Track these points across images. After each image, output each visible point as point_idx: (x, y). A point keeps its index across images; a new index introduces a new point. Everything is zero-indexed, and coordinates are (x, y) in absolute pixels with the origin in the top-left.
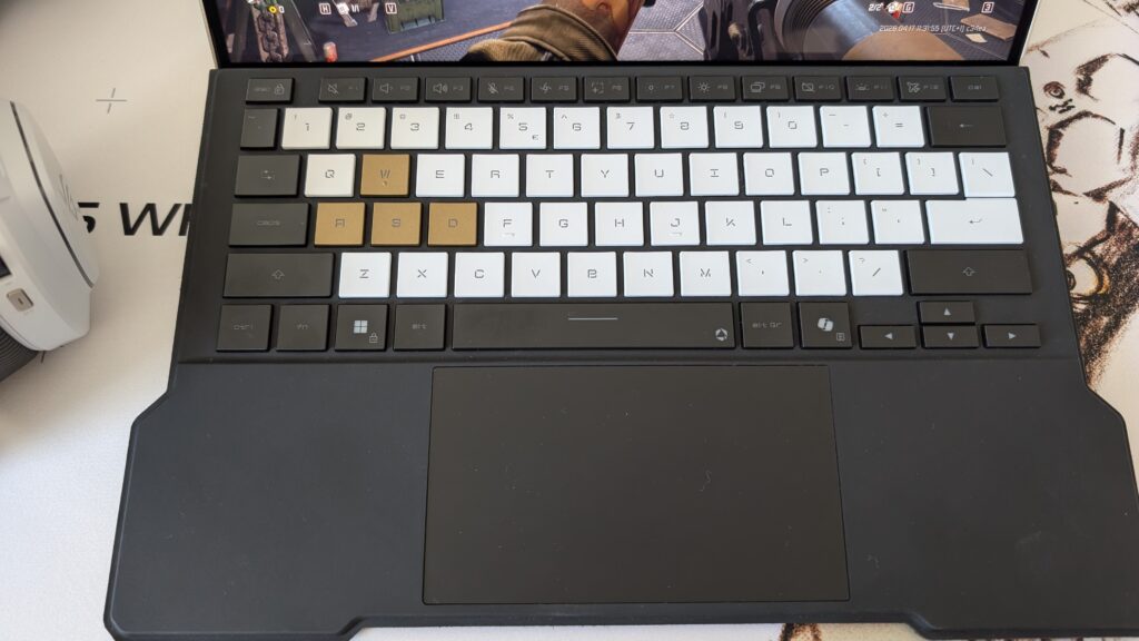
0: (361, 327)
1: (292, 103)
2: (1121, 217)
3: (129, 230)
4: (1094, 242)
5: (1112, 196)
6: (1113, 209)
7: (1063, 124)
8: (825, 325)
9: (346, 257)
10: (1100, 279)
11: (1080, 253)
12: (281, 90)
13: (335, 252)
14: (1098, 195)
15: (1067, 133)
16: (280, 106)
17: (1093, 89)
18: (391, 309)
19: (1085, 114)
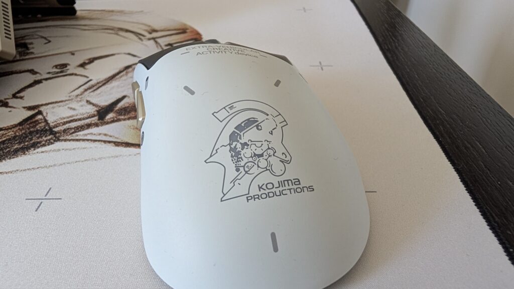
2: (38, 118)
6: (38, 114)
7: (49, 79)
14: (32, 108)
15: (46, 82)
17: (89, 66)
19: (72, 74)
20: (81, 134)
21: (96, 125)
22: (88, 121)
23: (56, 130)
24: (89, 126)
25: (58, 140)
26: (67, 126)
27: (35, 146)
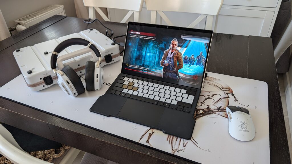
0: (123, 94)
1: (126, 77)
2: (209, 108)
3: (106, 85)
4: (205, 109)
5: (209, 106)
6: (209, 107)
7: (208, 99)
8: (167, 105)
9: (124, 89)
10: (203, 112)
11: (202, 109)
12: (125, 76)
13: (124, 88)
14: (208, 105)
15: (207, 99)
16: (124, 77)
17: (213, 97)
18: (126, 94)
19: (211, 98)
20: (216, 113)
21: (218, 112)
22: (217, 110)
23: (213, 111)
24: (217, 111)
25: (213, 113)
26: (214, 111)
27: (211, 113)
